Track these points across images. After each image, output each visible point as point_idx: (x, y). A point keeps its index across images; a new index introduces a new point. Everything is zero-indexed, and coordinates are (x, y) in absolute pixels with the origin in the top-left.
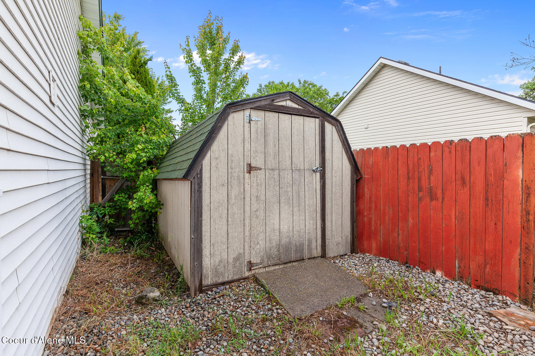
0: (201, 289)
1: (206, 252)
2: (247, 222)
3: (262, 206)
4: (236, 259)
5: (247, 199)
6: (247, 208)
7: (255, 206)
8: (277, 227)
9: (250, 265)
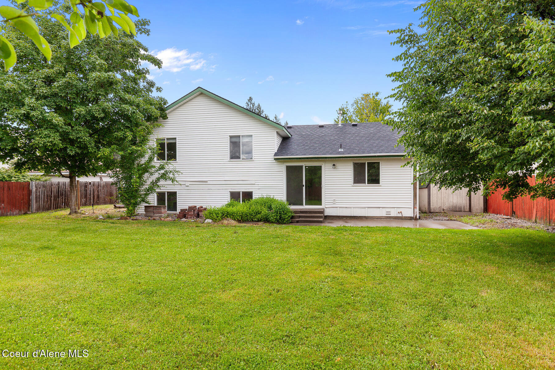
0: (430, 212)
1: (431, 204)
2: (443, 199)
3: (447, 195)
4: (439, 207)
5: (443, 193)
6: (443, 195)
7: (445, 195)
8: (452, 201)
9: (443, 210)
